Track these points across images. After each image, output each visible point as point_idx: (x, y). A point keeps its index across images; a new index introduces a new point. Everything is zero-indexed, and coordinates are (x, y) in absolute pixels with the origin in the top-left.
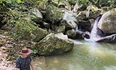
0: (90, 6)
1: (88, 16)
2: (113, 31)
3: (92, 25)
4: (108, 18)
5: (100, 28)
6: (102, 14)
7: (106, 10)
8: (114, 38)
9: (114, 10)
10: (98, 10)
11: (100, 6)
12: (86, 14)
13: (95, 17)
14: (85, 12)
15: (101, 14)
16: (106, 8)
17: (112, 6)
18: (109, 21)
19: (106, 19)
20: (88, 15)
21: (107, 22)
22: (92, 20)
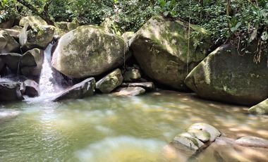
0: (27, 18)
1: (24, 41)
2: (86, 73)
3: (38, 63)
4: (71, 47)
5: (59, 68)
6: (58, 38)
7: (65, 29)
8: (89, 86)
9: (80, 30)
10: (48, 29)
11: (52, 18)
12: (20, 36)
13: (42, 45)
14: (16, 31)
15: (56, 36)
16: (65, 25)
17: (76, 22)
18: (74, 52)
19: (66, 48)
20: (26, 40)
21: (71, 55)
22: (37, 51)
